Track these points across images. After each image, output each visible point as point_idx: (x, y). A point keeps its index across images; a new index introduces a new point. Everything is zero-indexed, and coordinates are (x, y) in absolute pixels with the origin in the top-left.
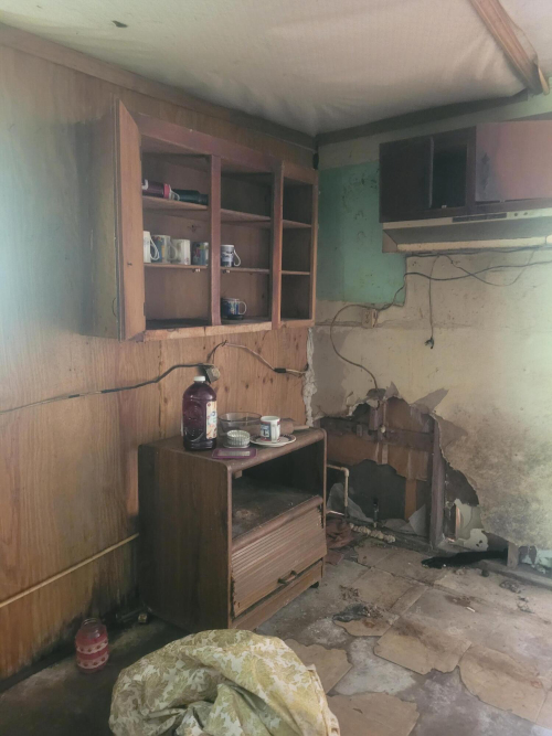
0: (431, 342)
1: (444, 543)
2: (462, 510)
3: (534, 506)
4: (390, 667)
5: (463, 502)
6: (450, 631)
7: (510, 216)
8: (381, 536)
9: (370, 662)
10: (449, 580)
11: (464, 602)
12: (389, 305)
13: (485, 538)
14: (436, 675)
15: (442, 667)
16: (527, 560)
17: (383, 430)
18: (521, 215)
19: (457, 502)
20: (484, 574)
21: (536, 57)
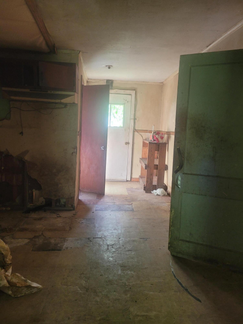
0: (22, 133)
1: (30, 205)
2: (35, 193)
3: (60, 185)
4: (20, 240)
5: (36, 190)
6: (37, 227)
7: (49, 92)
8: (4, 209)
9: (12, 240)
10: (34, 215)
11: (40, 219)
12: (4, 119)
13: (44, 200)
14: (35, 237)
15: (37, 235)
16: (58, 204)
17: (3, 168)
18: (52, 92)
19: (34, 190)
20: (45, 211)
21: (54, 44)
